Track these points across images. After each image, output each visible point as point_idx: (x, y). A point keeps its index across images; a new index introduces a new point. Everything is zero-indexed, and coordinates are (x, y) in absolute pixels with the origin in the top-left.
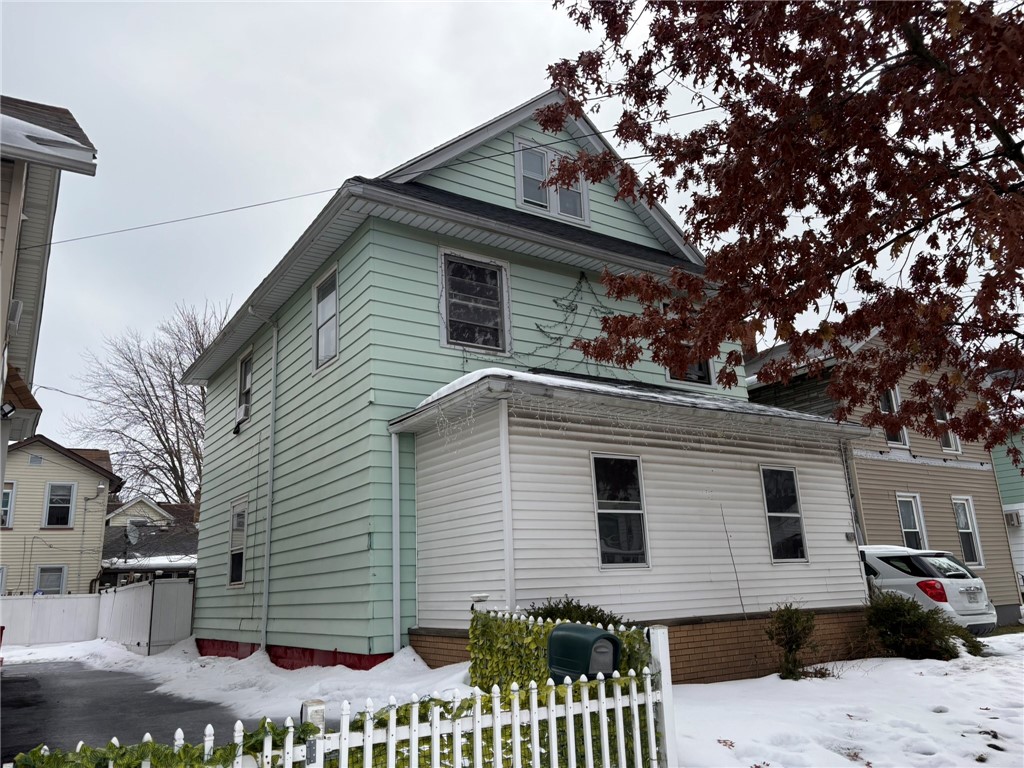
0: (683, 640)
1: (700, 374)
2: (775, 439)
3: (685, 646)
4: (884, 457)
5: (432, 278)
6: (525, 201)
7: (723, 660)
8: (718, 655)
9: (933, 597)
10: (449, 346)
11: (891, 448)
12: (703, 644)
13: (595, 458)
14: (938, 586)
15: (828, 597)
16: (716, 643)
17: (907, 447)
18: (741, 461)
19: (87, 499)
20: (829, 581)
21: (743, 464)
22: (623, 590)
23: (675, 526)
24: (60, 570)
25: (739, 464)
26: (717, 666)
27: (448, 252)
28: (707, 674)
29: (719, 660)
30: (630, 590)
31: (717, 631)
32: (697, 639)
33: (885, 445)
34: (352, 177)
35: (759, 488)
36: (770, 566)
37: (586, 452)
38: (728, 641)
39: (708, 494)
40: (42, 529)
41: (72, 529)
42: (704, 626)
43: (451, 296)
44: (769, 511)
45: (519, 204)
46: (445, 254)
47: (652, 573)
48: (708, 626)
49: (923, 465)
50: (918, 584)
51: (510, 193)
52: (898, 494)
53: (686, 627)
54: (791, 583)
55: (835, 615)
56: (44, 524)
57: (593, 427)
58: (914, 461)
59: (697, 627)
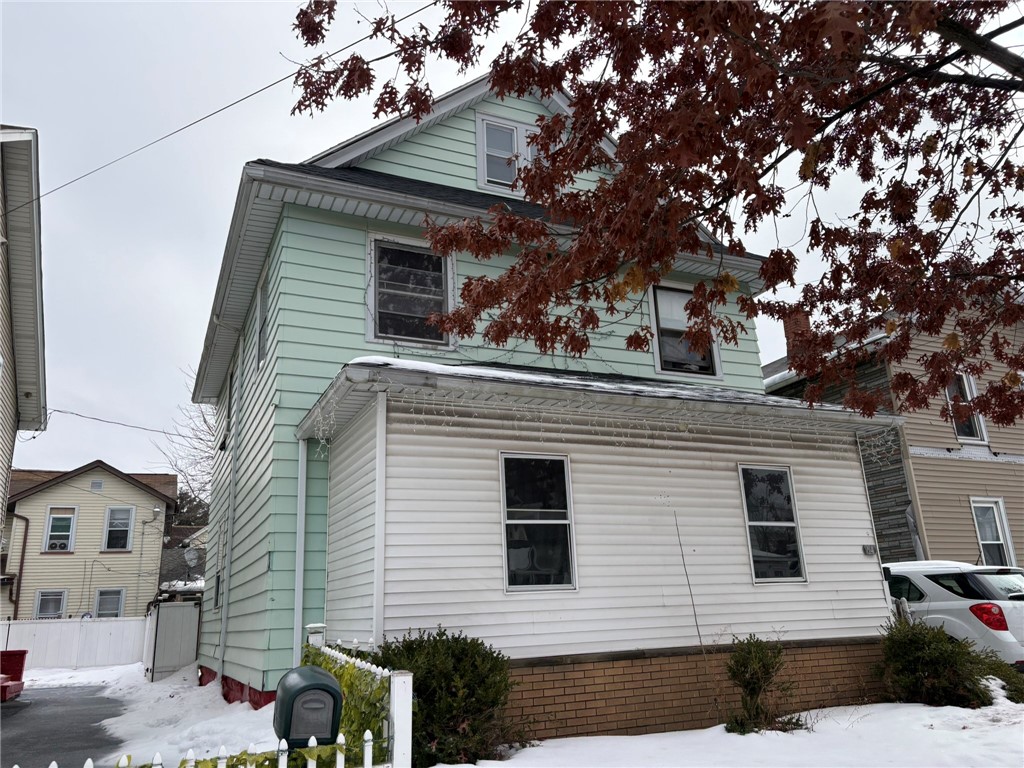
0: (616, 679)
1: (703, 364)
2: (750, 431)
3: (621, 686)
4: (953, 455)
5: (359, 267)
6: (489, 181)
7: (675, 703)
8: (667, 697)
9: (989, 624)
10: (376, 340)
11: (962, 445)
12: (646, 684)
13: (506, 459)
14: (995, 610)
15: (834, 625)
16: (665, 682)
17: (986, 443)
18: (711, 459)
19: (145, 523)
20: (835, 606)
21: (714, 463)
22: (536, 618)
23: (614, 538)
24: (118, 593)
25: (708, 463)
26: (667, 712)
27: (379, 237)
28: (652, 721)
29: (669, 704)
30: (546, 617)
31: (667, 667)
32: (638, 677)
33: (955, 441)
34: (255, 159)
35: (738, 492)
36: (750, 586)
37: (493, 452)
38: (683, 680)
39: (663, 499)
40: (101, 553)
41: (130, 552)
42: (648, 662)
43: (381, 285)
44: (750, 520)
45: (482, 185)
46: (376, 240)
47: (579, 596)
48: (654, 661)
49: (1009, 464)
50: (971, 608)
51: (471, 173)
52: (972, 499)
53: (623, 663)
54: (781, 607)
55: (843, 648)
56: (104, 547)
57: (506, 422)
58: (995, 459)
59: (637, 662)
